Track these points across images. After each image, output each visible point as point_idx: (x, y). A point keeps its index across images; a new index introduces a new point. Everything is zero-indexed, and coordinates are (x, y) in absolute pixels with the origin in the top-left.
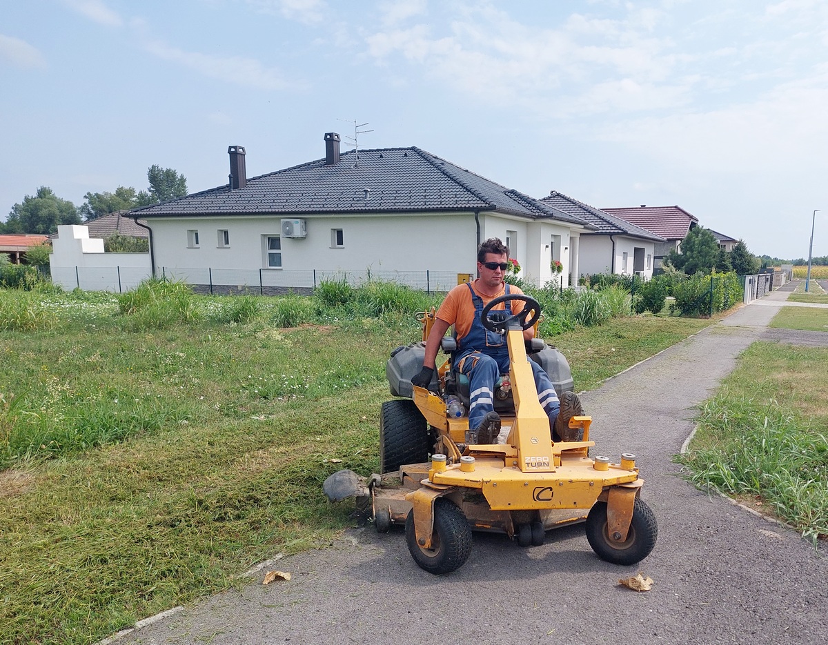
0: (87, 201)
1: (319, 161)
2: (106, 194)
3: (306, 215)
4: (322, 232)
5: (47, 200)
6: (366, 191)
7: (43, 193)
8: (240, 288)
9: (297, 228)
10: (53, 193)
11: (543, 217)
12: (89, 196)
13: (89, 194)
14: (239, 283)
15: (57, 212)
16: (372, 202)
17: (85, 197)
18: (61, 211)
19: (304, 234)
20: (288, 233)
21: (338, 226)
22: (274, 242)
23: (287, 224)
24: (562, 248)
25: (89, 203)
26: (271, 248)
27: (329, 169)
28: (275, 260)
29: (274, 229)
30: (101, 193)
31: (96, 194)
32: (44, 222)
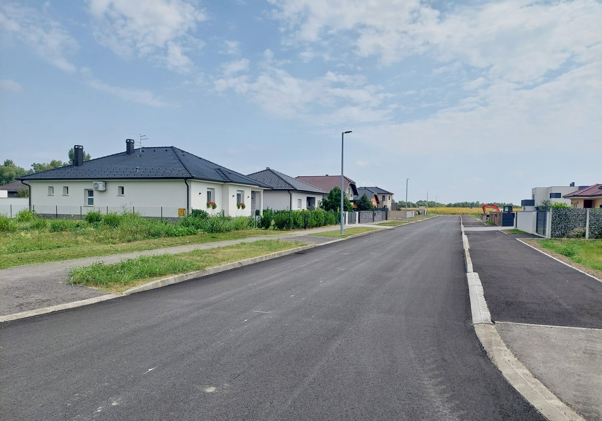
0: (32, 168)
1: (123, 153)
2: (44, 164)
3: (106, 180)
4: (114, 188)
5: (9, 167)
6: (137, 168)
7: (8, 163)
8: (72, 216)
9: (101, 186)
10: (14, 163)
11: (228, 182)
12: (34, 165)
13: (34, 164)
14: (73, 213)
15: (14, 174)
16: (139, 173)
17: (32, 165)
18: (17, 173)
19: (104, 189)
20: (96, 188)
21: (122, 185)
22: (91, 193)
23: (96, 184)
24: (246, 197)
25: (34, 169)
26: (90, 196)
27: (128, 156)
28: (91, 202)
29: (90, 186)
30: (41, 163)
31: (38, 164)
32: (6, 179)
